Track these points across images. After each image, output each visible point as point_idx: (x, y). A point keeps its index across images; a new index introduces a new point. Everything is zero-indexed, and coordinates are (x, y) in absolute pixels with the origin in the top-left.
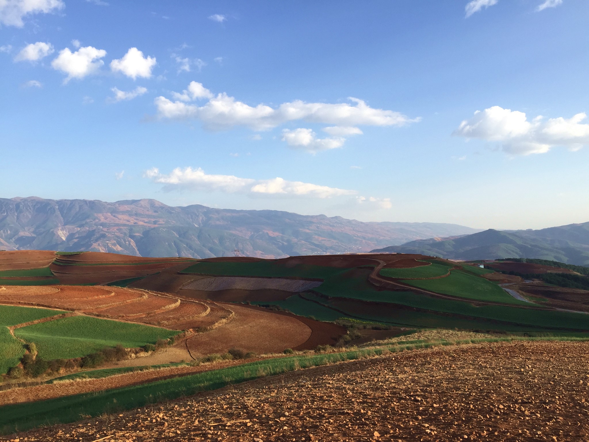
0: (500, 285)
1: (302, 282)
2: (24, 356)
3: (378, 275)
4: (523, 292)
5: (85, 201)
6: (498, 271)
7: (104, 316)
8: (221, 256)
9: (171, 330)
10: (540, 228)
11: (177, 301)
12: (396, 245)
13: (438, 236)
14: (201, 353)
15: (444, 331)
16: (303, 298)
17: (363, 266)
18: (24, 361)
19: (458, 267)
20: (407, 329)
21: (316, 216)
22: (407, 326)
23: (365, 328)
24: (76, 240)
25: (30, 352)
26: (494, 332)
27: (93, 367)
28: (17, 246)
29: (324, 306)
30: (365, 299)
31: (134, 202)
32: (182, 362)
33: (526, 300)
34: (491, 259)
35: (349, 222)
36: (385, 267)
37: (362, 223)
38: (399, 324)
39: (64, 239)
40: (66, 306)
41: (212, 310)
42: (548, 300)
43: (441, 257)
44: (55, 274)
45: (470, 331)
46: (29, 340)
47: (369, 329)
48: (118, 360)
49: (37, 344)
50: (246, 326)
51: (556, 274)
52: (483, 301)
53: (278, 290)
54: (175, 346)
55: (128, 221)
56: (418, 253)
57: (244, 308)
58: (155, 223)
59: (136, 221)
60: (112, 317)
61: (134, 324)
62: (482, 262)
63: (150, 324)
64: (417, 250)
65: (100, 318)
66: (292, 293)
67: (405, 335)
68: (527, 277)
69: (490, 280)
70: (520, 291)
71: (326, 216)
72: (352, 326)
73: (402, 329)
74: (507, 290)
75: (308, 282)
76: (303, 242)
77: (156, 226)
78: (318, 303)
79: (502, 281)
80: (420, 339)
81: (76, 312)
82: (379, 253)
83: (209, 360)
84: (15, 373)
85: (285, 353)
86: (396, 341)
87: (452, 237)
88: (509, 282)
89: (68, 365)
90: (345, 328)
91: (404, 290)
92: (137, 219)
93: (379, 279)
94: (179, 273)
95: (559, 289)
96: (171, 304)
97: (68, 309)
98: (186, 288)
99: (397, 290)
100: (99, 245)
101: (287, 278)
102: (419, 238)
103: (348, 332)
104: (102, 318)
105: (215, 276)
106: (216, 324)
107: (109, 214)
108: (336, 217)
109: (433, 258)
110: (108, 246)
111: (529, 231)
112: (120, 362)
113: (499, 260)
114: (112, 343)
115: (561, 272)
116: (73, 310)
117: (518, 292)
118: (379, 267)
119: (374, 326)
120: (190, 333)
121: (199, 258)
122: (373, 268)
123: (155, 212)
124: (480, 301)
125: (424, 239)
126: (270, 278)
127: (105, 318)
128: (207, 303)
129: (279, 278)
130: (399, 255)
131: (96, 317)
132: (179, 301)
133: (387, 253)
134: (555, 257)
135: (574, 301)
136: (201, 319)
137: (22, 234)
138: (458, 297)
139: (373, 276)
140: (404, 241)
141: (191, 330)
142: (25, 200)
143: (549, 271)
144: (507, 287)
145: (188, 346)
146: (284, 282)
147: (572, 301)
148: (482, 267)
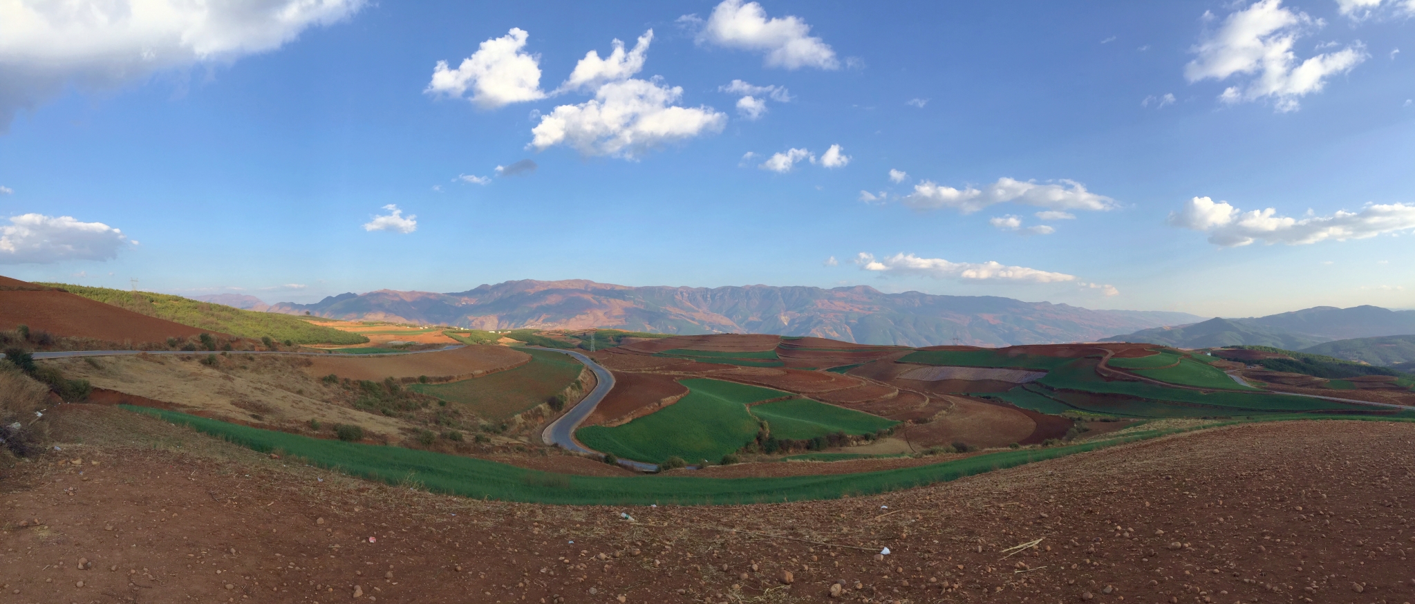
0: (1225, 372)
1: (1025, 372)
2: (759, 433)
3: (1107, 365)
4: (1246, 378)
5: (804, 288)
6: (1224, 359)
7: (826, 401)
8: (938, 345)
9: (890, 420)
10: (1260, 315)
11: (895, 390)
12: (1125, 334)
13: (1166, 325)
14: (921, 445)
15: (1173, 421)
16: (1026, 390)
17: (1091, 356)
18: (759, 438)
19: (1187, 356)
20: (1137, 420)
21: (1040, 303)
22: (1136, 416)
23: (1092, 420)
24: (796, 326)
25: (763, 429)
26: (1220, 418)
27: (818, 451)
28: (747, 330)
29: (1050, 398)
30: (1093, 390)
31: (849, 289)
32: (903, 453)
33: (1248, 385)
34: (1218, 348)
35: (1075, 309)
36: (1113, 356)
37: (1089, 310)
38: (1127, 415)
39: (786, 324)
40: (793, 388)
41: (931, 401)
42: (1267, 384)
43: (1170, 346)
44: (780, 357)
45: (1198, 419)
46: (762, 418)
47: (1097, 421)
48: (841, 446)
49: (769, 423)
50: (967, 418)
51: (1274, 359)
52: (1210, 388)
53: (1000, 381)
54: (894, 437)
55: (844, 308)
56: (1147, 342)
57: (964, 399)
58: (870, 309)
59: (851, 308)
60: (833, 403)
61: (854, 412)
62: (1208, 350)
63: (870, 412)
64: (1146, 340)
65: (822, 402)
66: (1015, 385)
67: (1135, 426)
68: (1249, 363)
69: (1217, 367)
70: (1244, 377)
71: (1050, 303)
72: (1079, 419)
73: (1131, 420)
74: (1232, 376)
75: (1031, 373)
76: (1026, 330)
77: (871, 312)
78: (1042, 395)
79: (1227, 368)
80: (1150, 430)
81: (801, 394)
82: (1107, 342)
83: (932, 453)
84: (751, 448)
85: (1011, 447)
86: (1126, 432)
87: (1182, 325)
88: (1234, 368)
89: (796, 446)
90: (1072, 421)
91: (1134, 381)
92: (852, 306)
93: (1108, 369)
94: (895, 362)
95: (1277, 374)
96: (889, 393)
97: (794, 392)
98: (904, 377)
99: (1127, 380)
100: (817, 331)
101: (1010, 368)
102: (1148, 327)
103: (1075, 425)
104: (824, 403)
105: (933, 366)
106: (936, 415)
107: (826, 301)
108: (1061, 305)
109: (1162, 347)
110: (825, 332)
111: (1251, 319)
112: (842, 448)
113: (1224, 347)
114: (835, 429)
115: (1278, 358)
116: (798, 393)
117: (1241, 378)
118: (1108, 356)
119: (1103, 418)
120: (909, 423)
121: (915, 346)
122: (1101, 358)
123: (870, 298)
124: (1208, 388)
125: (1153, 328)
126: (992, 368)
127: (827, 404)
128: (926, 394)
129: (1001, 368)
130: (1128, 344)
131: (818, 402)
132: (898, 391)
133: (1115, 342)
134: (1273, 344)
135: (1289, 384)
136: (919, 410)
137: (751, 319)
138: (1188, 386)
139: (1102, 366)
140: (1133, 331)
141: (910, 421)
142: (753, 288)
143: (1268, 357)
144: (1231, 373)
145: (908, 438)
146: (1007, 372)
147: (1287, 384)
148: (1209, 354)
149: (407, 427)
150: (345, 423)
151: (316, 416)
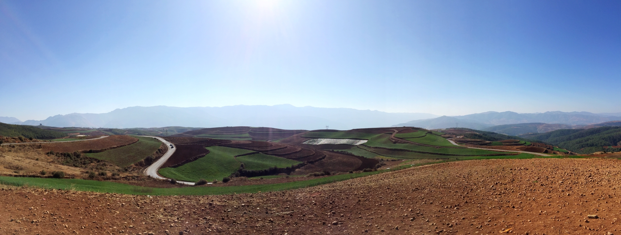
1: (358, 140)
2: (240, 168)
15: (422, 160)
16: (359, 148)
17: (387, 133)
23: (387, 160)
25: (242, 166)
29: (369, 151)
30: (388, 148)
33: (456, 145)
34: (444, 129)
40: (255, 149)
41: (316, 153)
44: (250, 136)
47: (390, 161)
49: (244, 164)
50: (331, 160)
52: (441, 147)
53: (347, 145)
57: (331, 152)
60: (273, 155)
63: (288, 158)
66: (354, 146)
68: (458, 135)
69: (443, 137)
71: (370, 111)
72: (382, 160)
73: (404, 160)
75: (361, 140)
78: (366, 150)
82: (395, 127)
91: (406, 143)
93: (395, 138)
94: (301, 137)
95: (470, 140)
98: (304, 143)
99: (403, 143)
103: (380, 162)
108: (375, 111)
113: (447, 129)
115: (470, 133)
116: (257, 151)
117: (454, 141)
118: (395, 133)
119: (392, 159)
122: (392, 134)
126: (343, 139)
128: (313, 150)
130: (404, 127)
138: (430, 145)
139: (392, 137)
141: (306, 161)
144: (449, 140)
145: (306, 169)
146: (350, 140)
147: (474, 144)
148: (440, 132)
149: (84, 171)
150: (57, 171)
151: (45, 169)
